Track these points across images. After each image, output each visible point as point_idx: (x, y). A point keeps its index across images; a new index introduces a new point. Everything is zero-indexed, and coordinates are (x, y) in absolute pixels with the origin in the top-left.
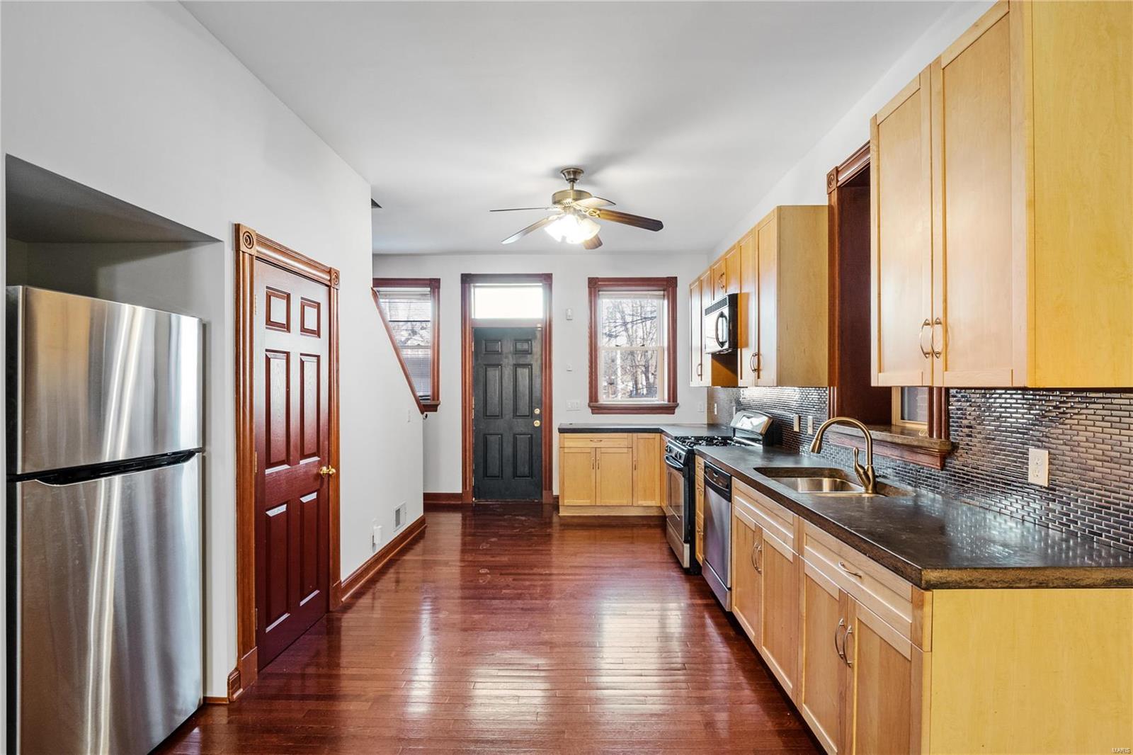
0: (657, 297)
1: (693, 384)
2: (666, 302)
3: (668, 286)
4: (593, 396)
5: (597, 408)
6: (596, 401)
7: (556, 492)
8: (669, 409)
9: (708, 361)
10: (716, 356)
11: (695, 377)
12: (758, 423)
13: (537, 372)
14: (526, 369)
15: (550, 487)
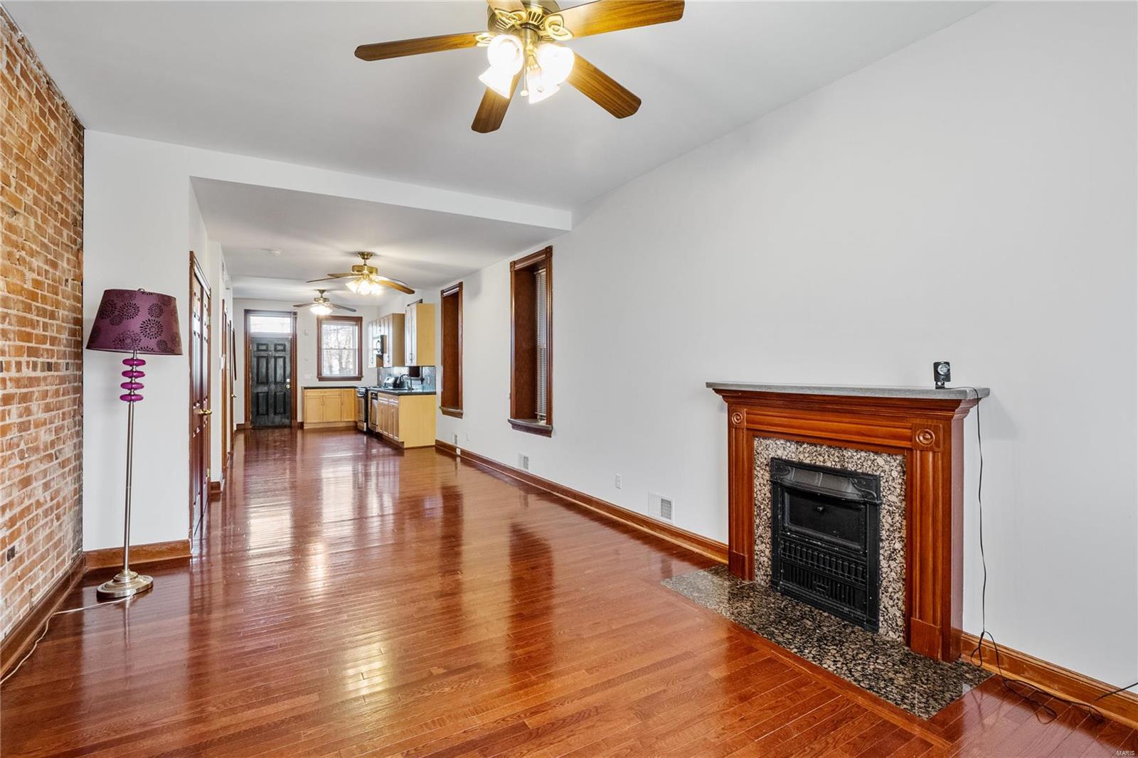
0: (353, 325)
1: (369, 367)
2: (357, 327)
3: (358, 320)
4: (319, 373)
5: (321, 379)
6: (321, 375)
7: (299, 419)
8: (359, 378)
9: (375, 357)
10: (378, 356)
11: (370, 363)
12: (391, 381)
13: (288, 360)
14: (282, 359)
15: (296, 418)
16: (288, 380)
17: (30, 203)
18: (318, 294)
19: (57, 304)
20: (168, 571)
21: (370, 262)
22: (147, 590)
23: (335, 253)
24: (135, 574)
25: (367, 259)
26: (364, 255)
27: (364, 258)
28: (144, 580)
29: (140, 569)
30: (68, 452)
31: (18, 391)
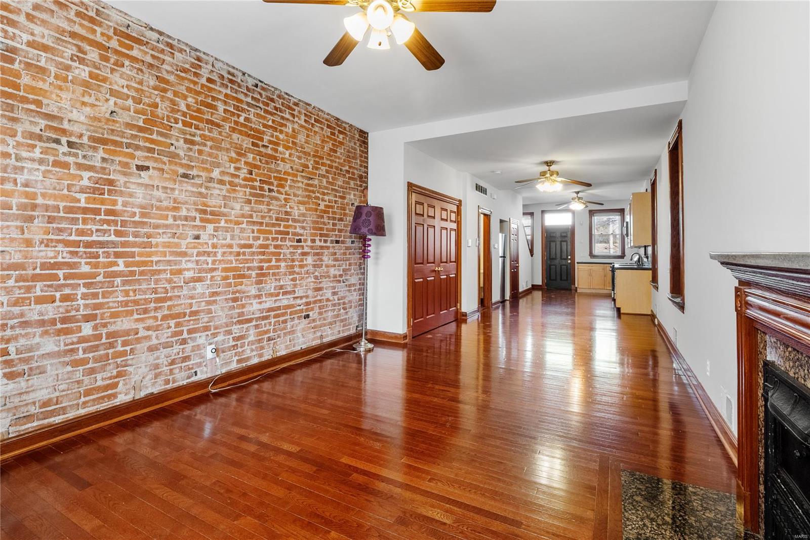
0: (617, 215)
2: (620, 217)
3: (621, 211)
4: (591, 252)
5: (592, 257)
6: (592, 254)
8: (622, 257)
13: (569, 243)
14: (565, 243)
15: (575, 284)
16: (569, 257)
17: (325, 173)
18: (575, 195)
19: (345, 215)
20: (391, 347)
21: (553, 168)
22: (370, 351)
23: (528, 164)
24: (367, 342)
25: (550, 166)
26: (549, 163)
27: (548, 166)
28: (370, 346)
29: (370, 341)
30: (354, 280)
31: (313, 251)
